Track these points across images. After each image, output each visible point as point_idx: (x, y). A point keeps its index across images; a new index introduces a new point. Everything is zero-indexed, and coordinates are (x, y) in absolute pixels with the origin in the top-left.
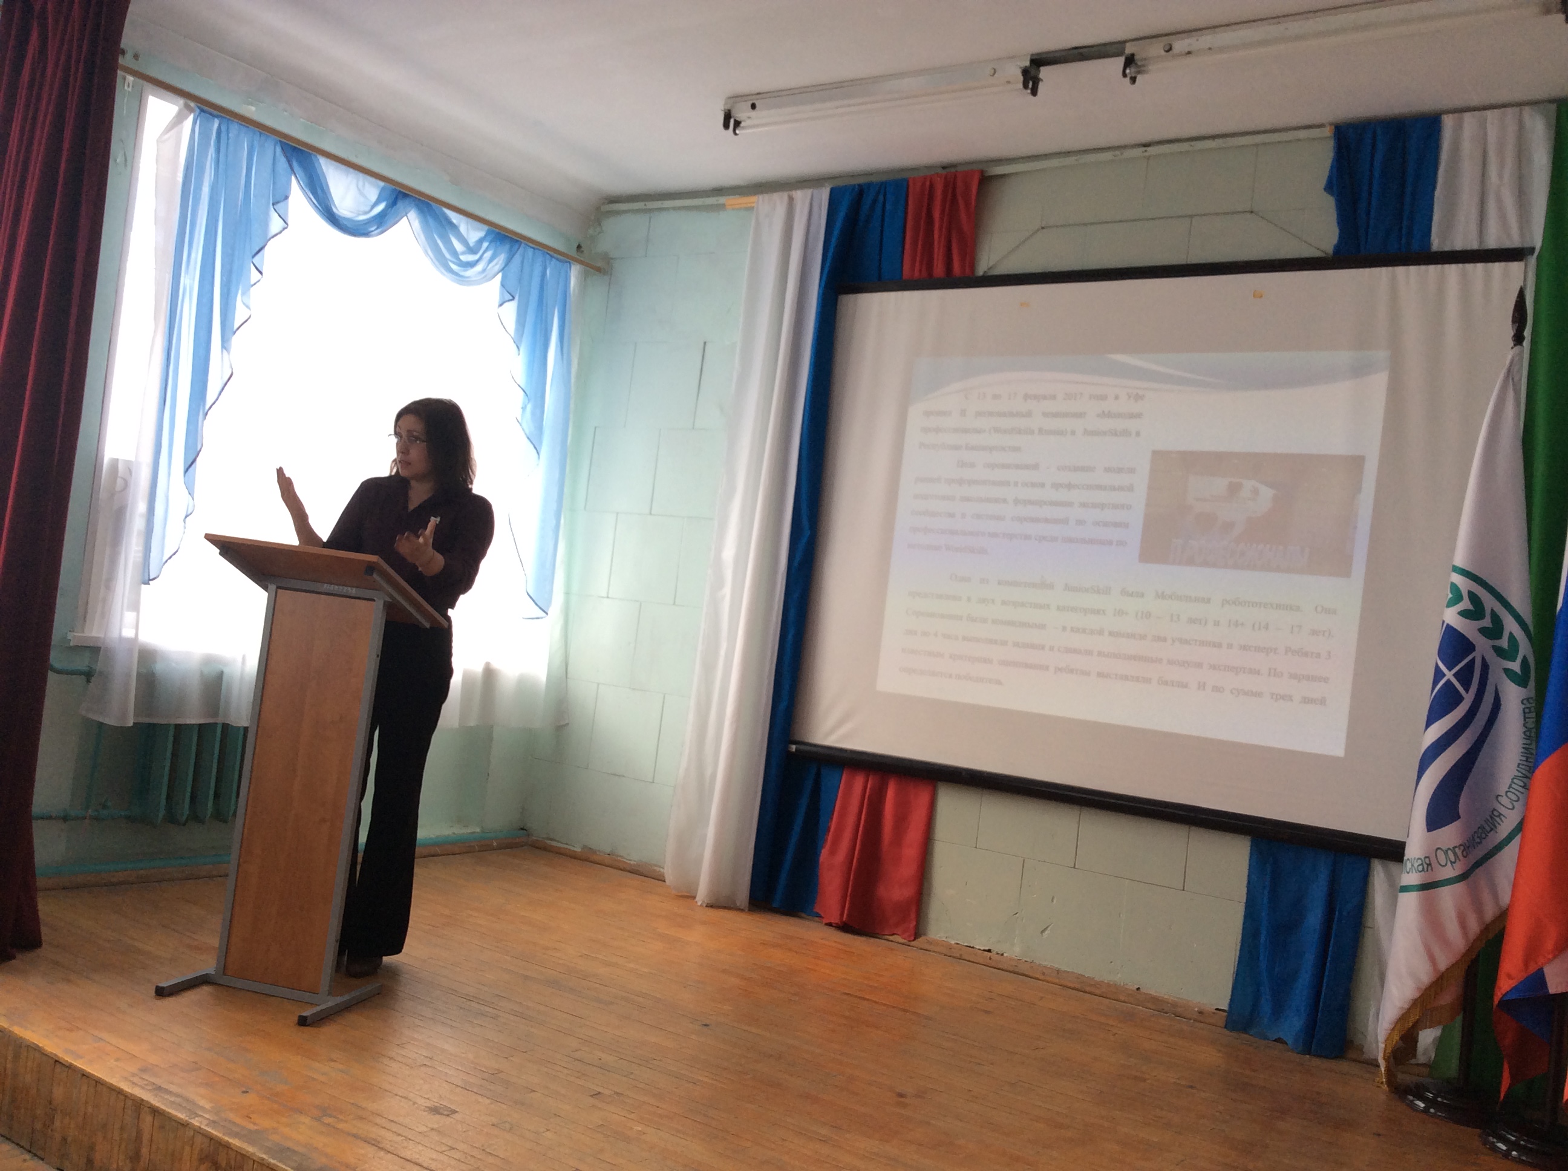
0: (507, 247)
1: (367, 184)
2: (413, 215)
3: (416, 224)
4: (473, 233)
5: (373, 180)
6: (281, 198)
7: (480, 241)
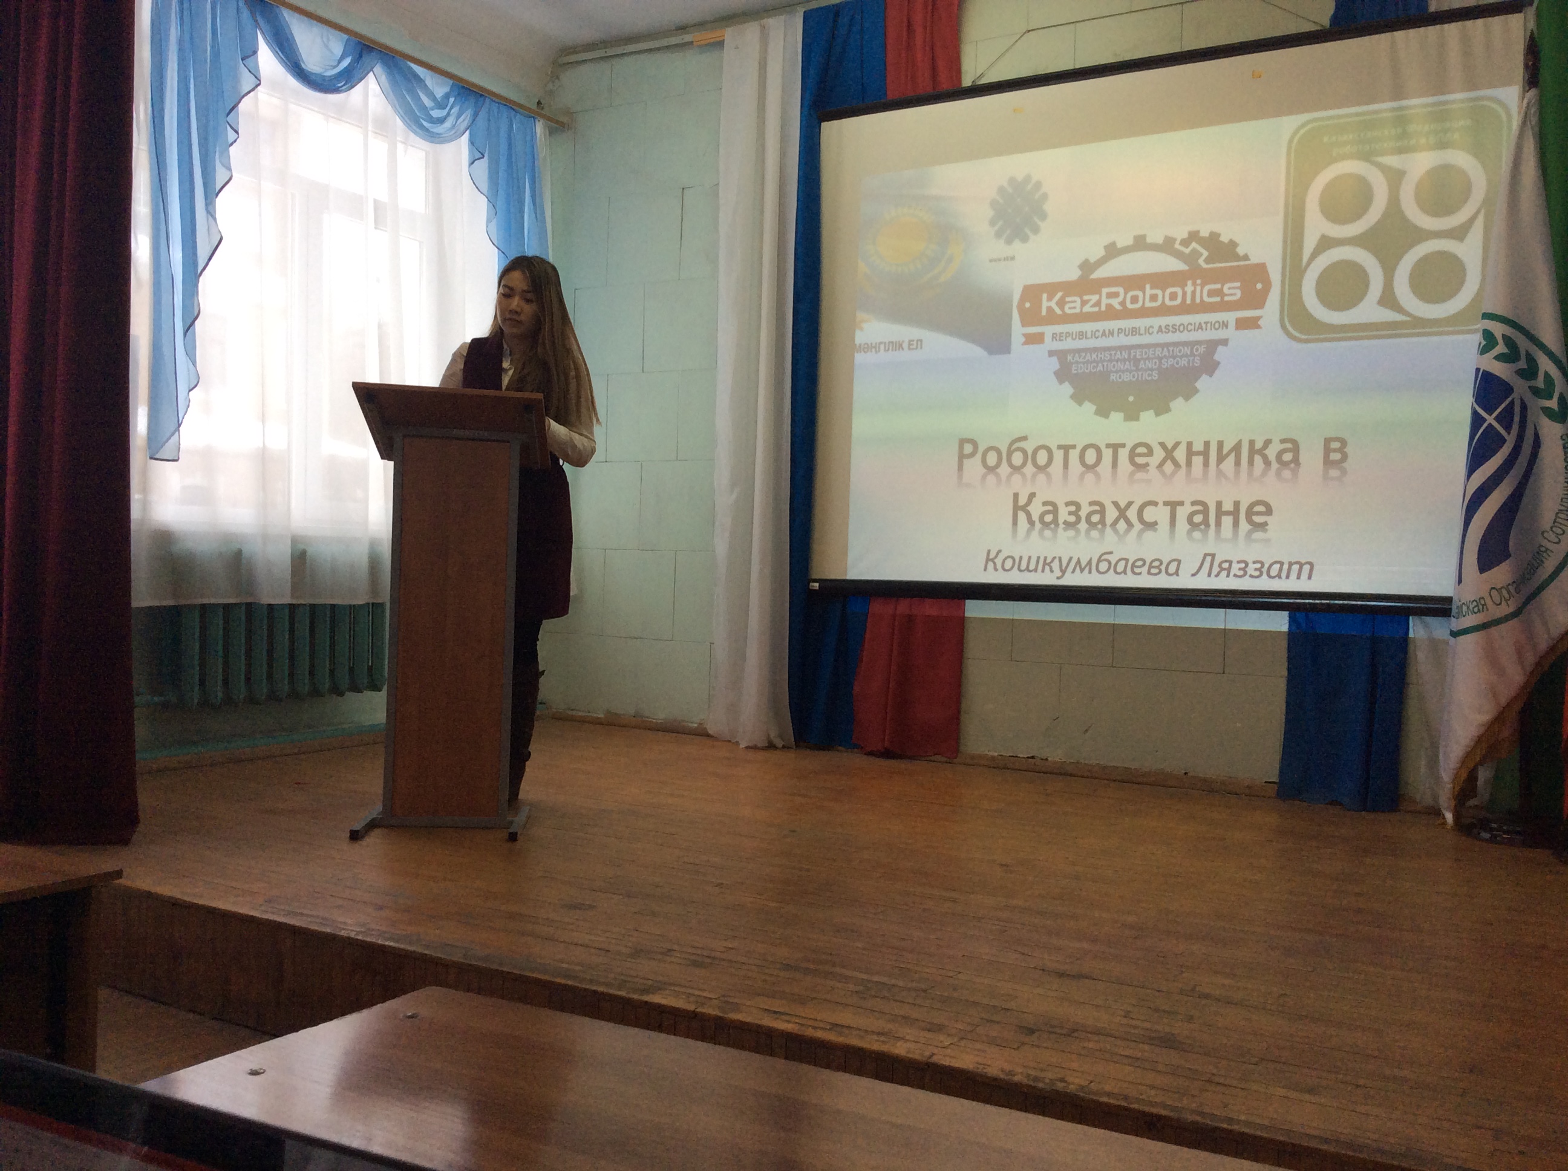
0: (472, 100)
1: (331, 37)
2: (378, 69)
3: (383, 78)
4: (440, 88)
5: (337, 32)
6: (249, 54)
7: (447, 96)
